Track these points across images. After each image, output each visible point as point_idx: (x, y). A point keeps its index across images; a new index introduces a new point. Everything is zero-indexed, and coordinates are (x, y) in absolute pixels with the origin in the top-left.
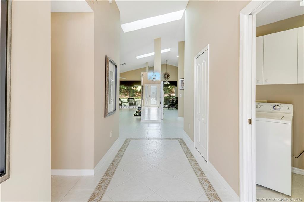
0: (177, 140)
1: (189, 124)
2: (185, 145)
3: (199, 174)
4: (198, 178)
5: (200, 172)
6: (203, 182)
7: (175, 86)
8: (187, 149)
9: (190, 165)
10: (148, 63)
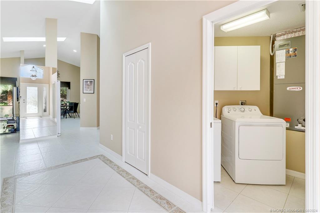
0: (96, 158)
1: (112, 135)
2: (111, 162)
3: (149, 193)
4: (152, 198)
5: (148, 190)
6: (159, 200)
7: (68, 88)
8: (116, 167)
9: (132, 186)
10: (23, 51)
